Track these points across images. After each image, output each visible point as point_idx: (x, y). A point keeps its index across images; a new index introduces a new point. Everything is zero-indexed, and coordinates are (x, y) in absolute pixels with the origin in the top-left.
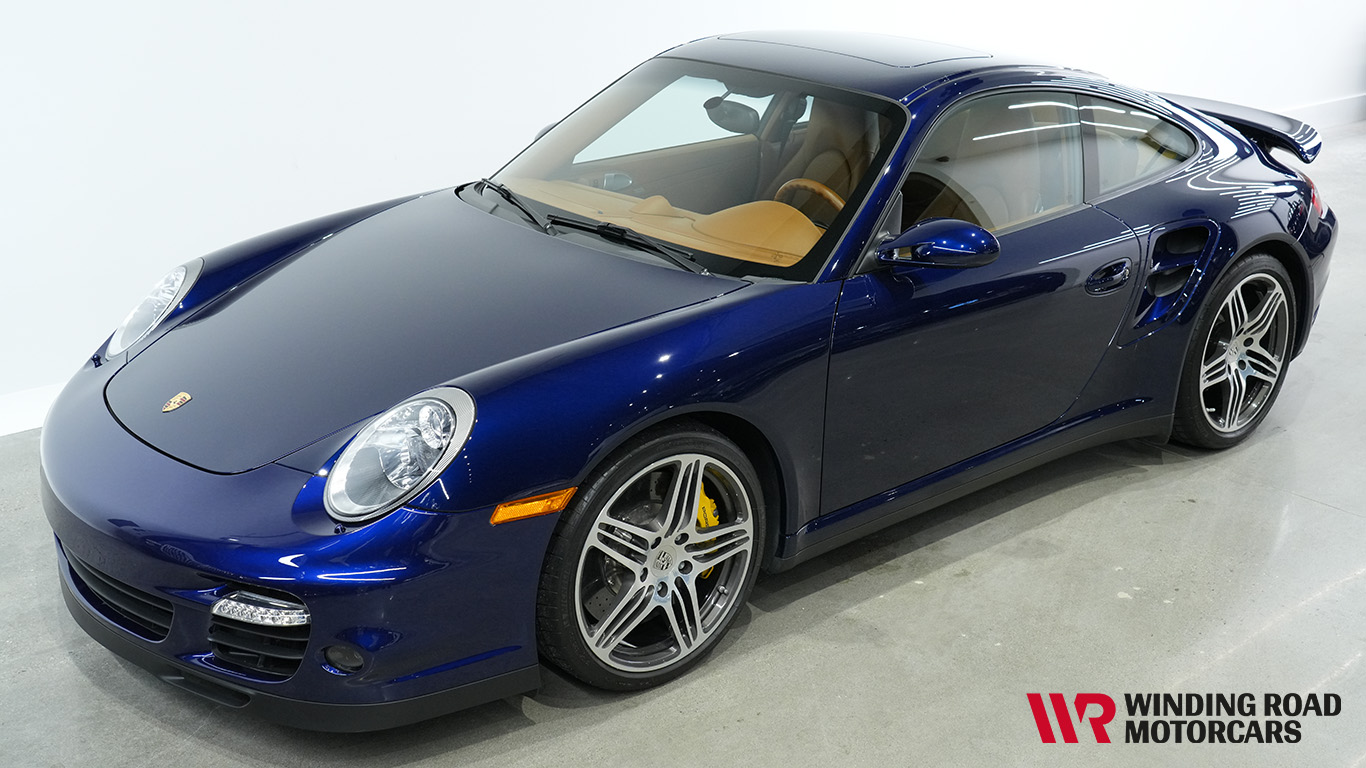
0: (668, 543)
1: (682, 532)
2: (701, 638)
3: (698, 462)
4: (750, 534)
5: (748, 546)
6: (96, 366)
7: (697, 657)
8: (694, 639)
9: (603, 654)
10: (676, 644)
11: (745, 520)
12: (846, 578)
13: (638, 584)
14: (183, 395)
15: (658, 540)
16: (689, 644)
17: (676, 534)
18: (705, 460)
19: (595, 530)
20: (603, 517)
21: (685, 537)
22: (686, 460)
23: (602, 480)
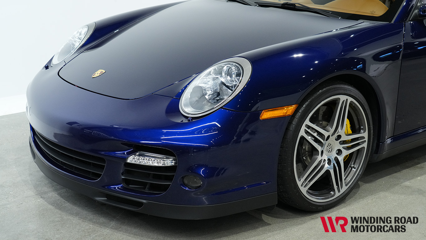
0: (333, 138)
1: (338, 134)
2: (344, 189)
3: (347, 100)
4: (366, 139)
5: (365, 145)
6: (46, 69)
7: (342, 198)
8: (341, 189)
9: (304, 190)
10: (334, 190)
11: (364, 132)
12: (399, 171)
13: (319, 158)
14: (100, 71)
15: (329, 137)
16: (339, 191)
17: (336, 135)
18: (350, 99)
19: (303, 128)
20: (307, 122)
21: (339, 137)
22: (343, 98)
23: (307, 103)
